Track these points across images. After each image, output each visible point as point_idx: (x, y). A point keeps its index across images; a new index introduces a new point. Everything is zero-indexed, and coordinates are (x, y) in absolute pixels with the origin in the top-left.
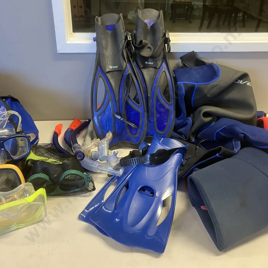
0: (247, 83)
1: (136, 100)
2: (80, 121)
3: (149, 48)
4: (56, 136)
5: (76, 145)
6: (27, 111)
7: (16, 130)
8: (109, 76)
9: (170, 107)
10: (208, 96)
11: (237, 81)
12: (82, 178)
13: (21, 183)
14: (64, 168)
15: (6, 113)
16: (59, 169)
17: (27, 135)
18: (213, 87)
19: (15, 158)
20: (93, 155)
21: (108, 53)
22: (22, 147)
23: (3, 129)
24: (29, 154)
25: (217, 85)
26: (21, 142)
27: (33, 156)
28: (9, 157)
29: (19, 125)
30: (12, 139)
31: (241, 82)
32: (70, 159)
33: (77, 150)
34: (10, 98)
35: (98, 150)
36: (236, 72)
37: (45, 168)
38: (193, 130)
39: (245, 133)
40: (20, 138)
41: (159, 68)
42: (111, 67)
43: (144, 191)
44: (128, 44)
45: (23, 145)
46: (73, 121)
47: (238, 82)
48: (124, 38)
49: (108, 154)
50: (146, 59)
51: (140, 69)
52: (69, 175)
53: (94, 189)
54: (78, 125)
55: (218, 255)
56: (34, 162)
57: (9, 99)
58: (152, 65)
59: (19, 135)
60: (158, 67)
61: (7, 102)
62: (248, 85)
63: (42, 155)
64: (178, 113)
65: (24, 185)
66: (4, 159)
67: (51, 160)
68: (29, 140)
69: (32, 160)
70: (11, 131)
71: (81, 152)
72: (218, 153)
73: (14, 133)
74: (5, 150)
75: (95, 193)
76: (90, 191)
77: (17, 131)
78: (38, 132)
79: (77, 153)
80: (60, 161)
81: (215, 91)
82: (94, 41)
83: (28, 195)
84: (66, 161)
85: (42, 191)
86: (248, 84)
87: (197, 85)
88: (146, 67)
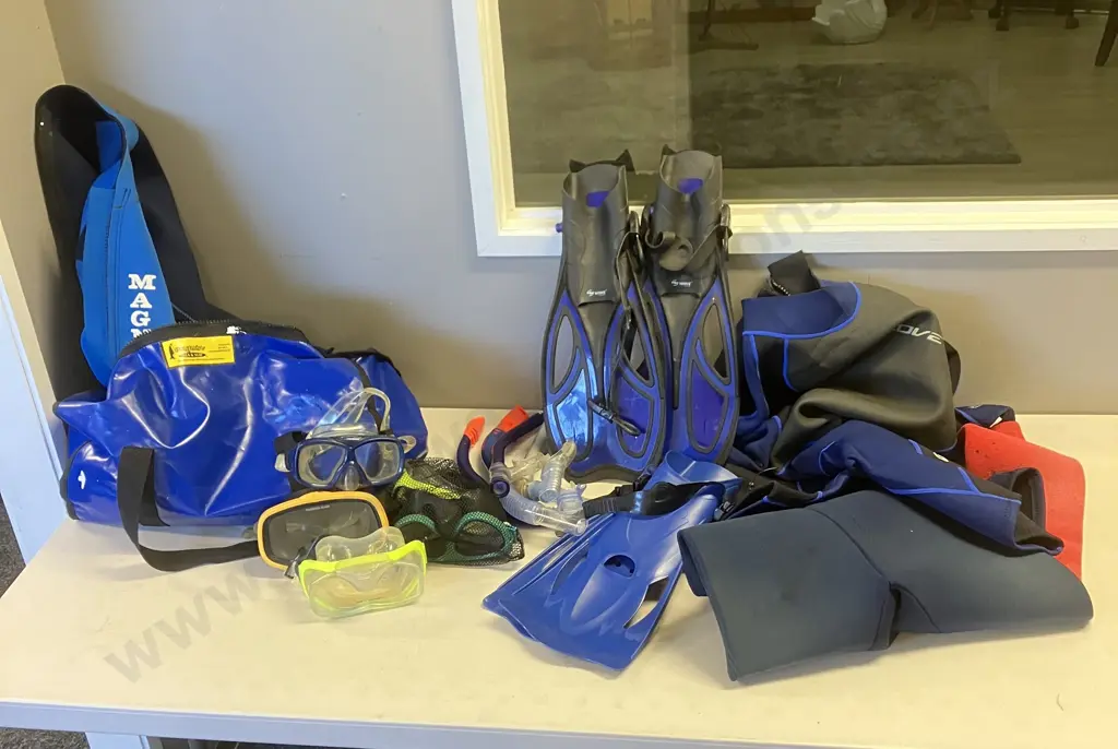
0: (928, 335)
1: (643, 370)
2: (524, 413)
3: (683, 247)
4: (465, 444)
5: (499, 465)
6: (409, 388)
7: (379, 429)
8: (583, 312)
9: (728, 389)
10: (822, 365)
11: (907, 329)
12: (498, 533)
13: (380, 526)
14: (463, 507)
15: (361, 392)
16: (454, 509)
17: (400, 438)
18: (836, 344)
19: (374, 481)
20: (529, 488)
21: (588, 259)
22: (388, 462)
23: (355, 425)
24: (399, 476)
25: (846, 339)
26: (387, 452)
27: (407, 481)
28: (363, 479)
29: (384, 420)
30: (370, 444)
31: (915, 332)
32: (478, 491)
33: (497, 474)
34: (371, 354)
35: (542, 477)
36: (906, 301)
37: (429, 505)
38: (778, 446)
39: (860, 458)
40: (386, 443)
41: (704, 296)
42: (591, 293)
43: (619, 565)
44: (630, 242)
45: (391, 458)
46: (509, 411)
47: (908, 332)
48: (623, 226)
49: (559, 488)
50: (671, 274)
51: (657, 296)
52: (472, 520)
53: (521, 556)
54: (517, 423)
55: (727, 687)
56: (409, 492)
57: (371, 357)
58: (687, 287)
59: (382, 437)
60: (700, 294)
61: (363, 366)
62: (930, 341)
63: (425, 479)
64: (747, 406)
65: (386, 530)
66: (354, 481)
67: (441, 491)
68: (402, 450)
69: (406, 488)
70: (370, 428)
71: (501, 480)
72: (767, 494)
73: (375, 432)
74: (357, 465)
75: (524, 563)
76: (512, 558)
77: (382, 429)
78: (425, 433)
79: (496, 480)
80: (459, 492)
81: (842, 353)
82: (558, 231)
83: (391, 548)
84: (468, 495)
85: (418, 546)
86: (930, 338)
87: (790, 339)
88: (673, 292)
